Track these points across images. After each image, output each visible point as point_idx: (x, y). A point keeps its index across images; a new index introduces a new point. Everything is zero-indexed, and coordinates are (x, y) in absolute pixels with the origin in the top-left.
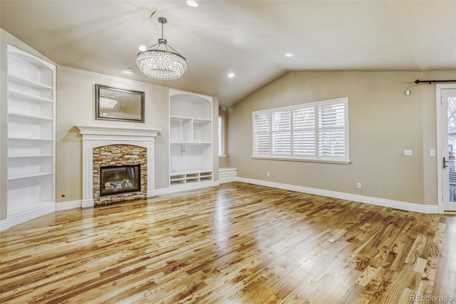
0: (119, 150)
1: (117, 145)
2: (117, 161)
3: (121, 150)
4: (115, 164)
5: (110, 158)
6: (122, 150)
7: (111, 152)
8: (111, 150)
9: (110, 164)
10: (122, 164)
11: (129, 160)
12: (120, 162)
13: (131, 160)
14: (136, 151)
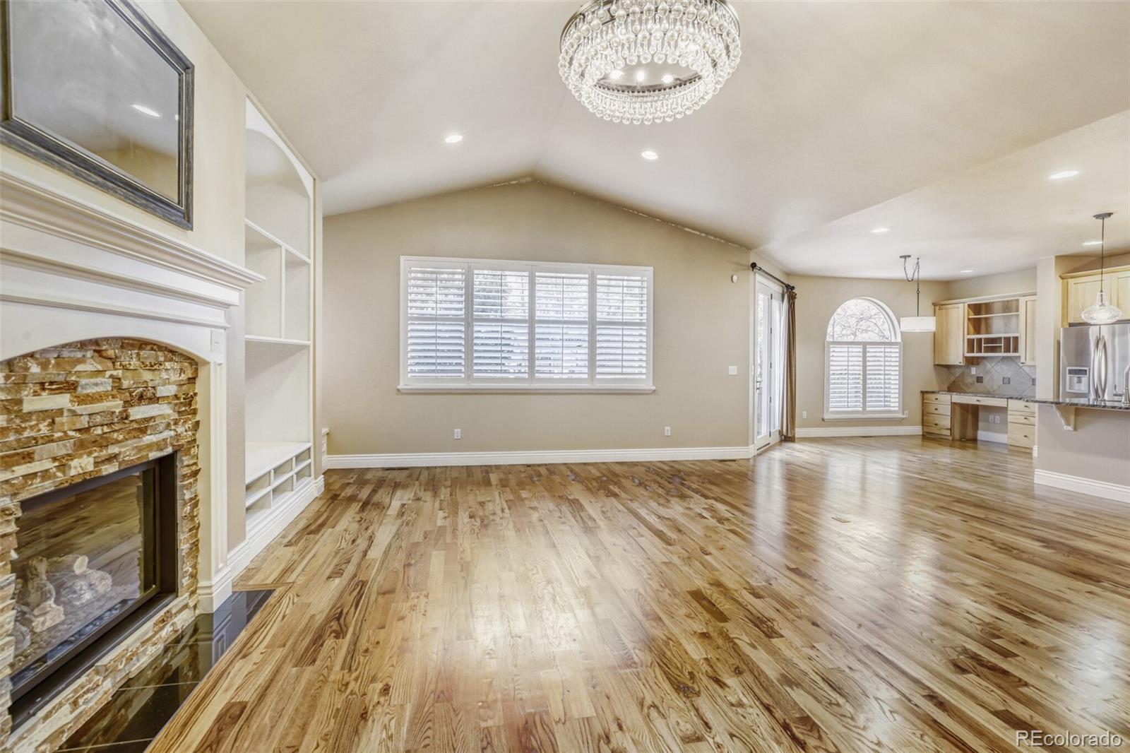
0: (108, 374)
1: (96, 342)
2: (102, 447)
3: (114, 373)
4: (91, 468)
5: (71, 433)
6: (119, 373)
7: (70, 387)
8: (73, 378)
9: (73, 472)
10: (120, 464)
11: (143, 431)
12: (113, 450)
13: (156, 431)
14: (168, 381)
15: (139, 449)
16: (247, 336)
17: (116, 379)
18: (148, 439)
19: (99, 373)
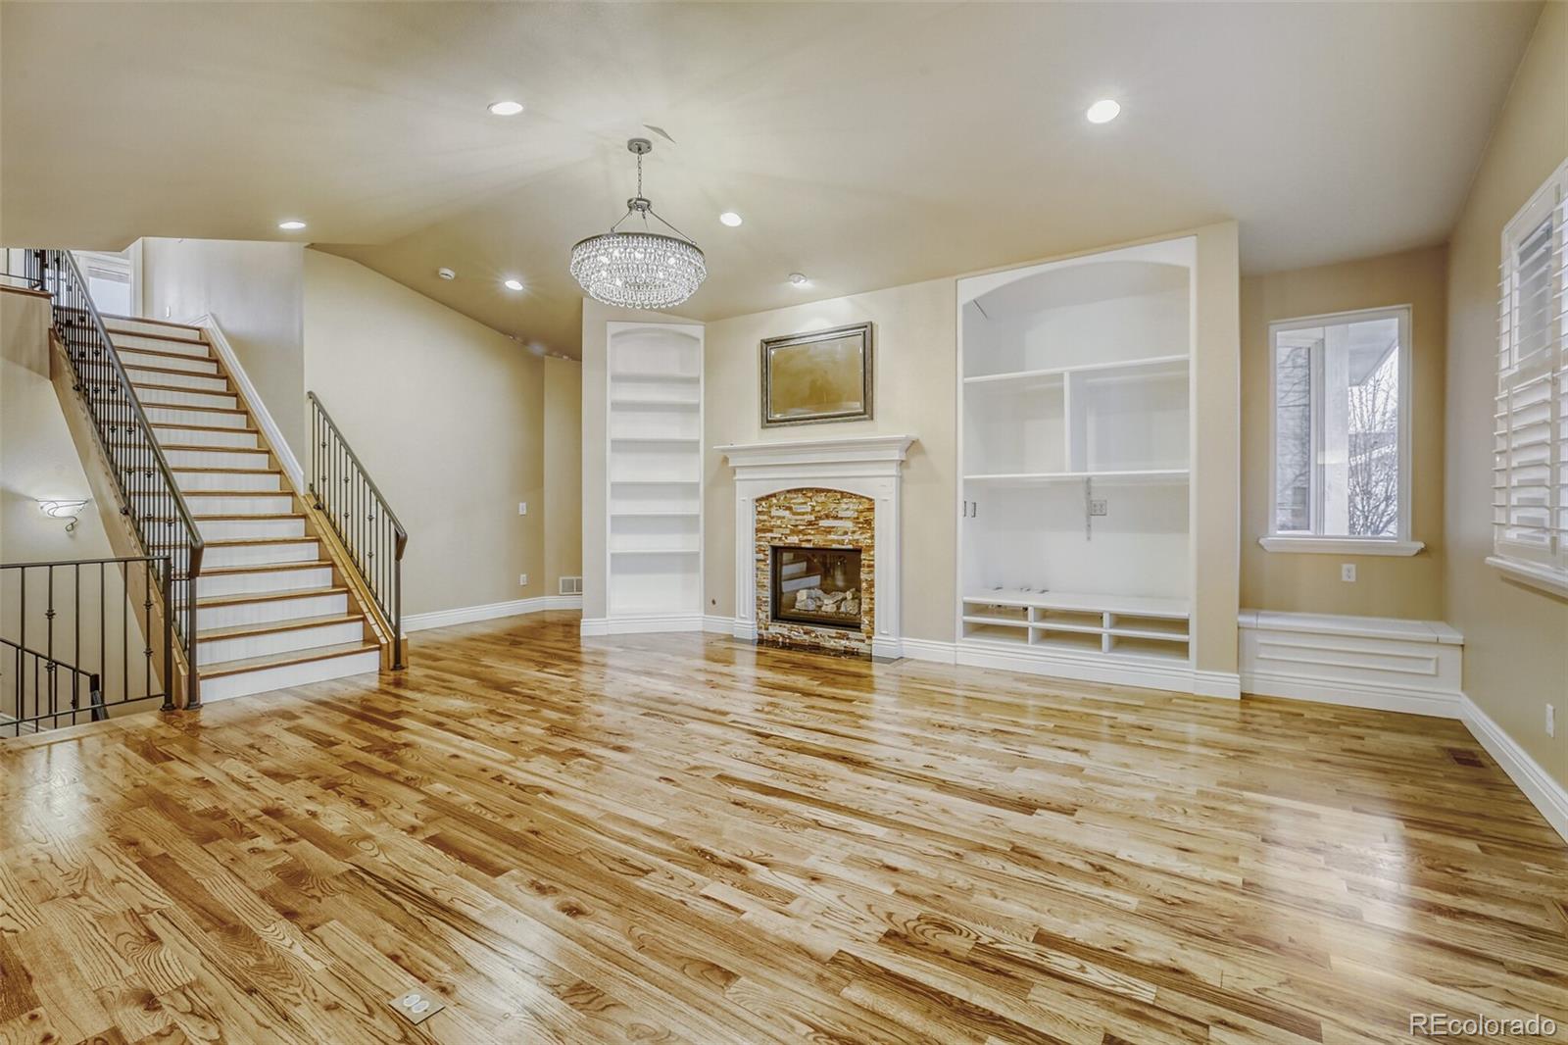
0: (809, 504)
1: (802, 490)
2: (804, 535)
3: (812, 503)
5: (789, 526)
6: (815, 504)
7: (789, 508)
8: (792, 505)
9: (789, 541)
10: (814, 544)
11: (829, 533)
12: (809, 537)
13: (836, 533)
14: (848, 509)
15: (826, 541)
16: (966, 477)
17: (813, 506)
18: (832, 537)
19: (805, 503)
